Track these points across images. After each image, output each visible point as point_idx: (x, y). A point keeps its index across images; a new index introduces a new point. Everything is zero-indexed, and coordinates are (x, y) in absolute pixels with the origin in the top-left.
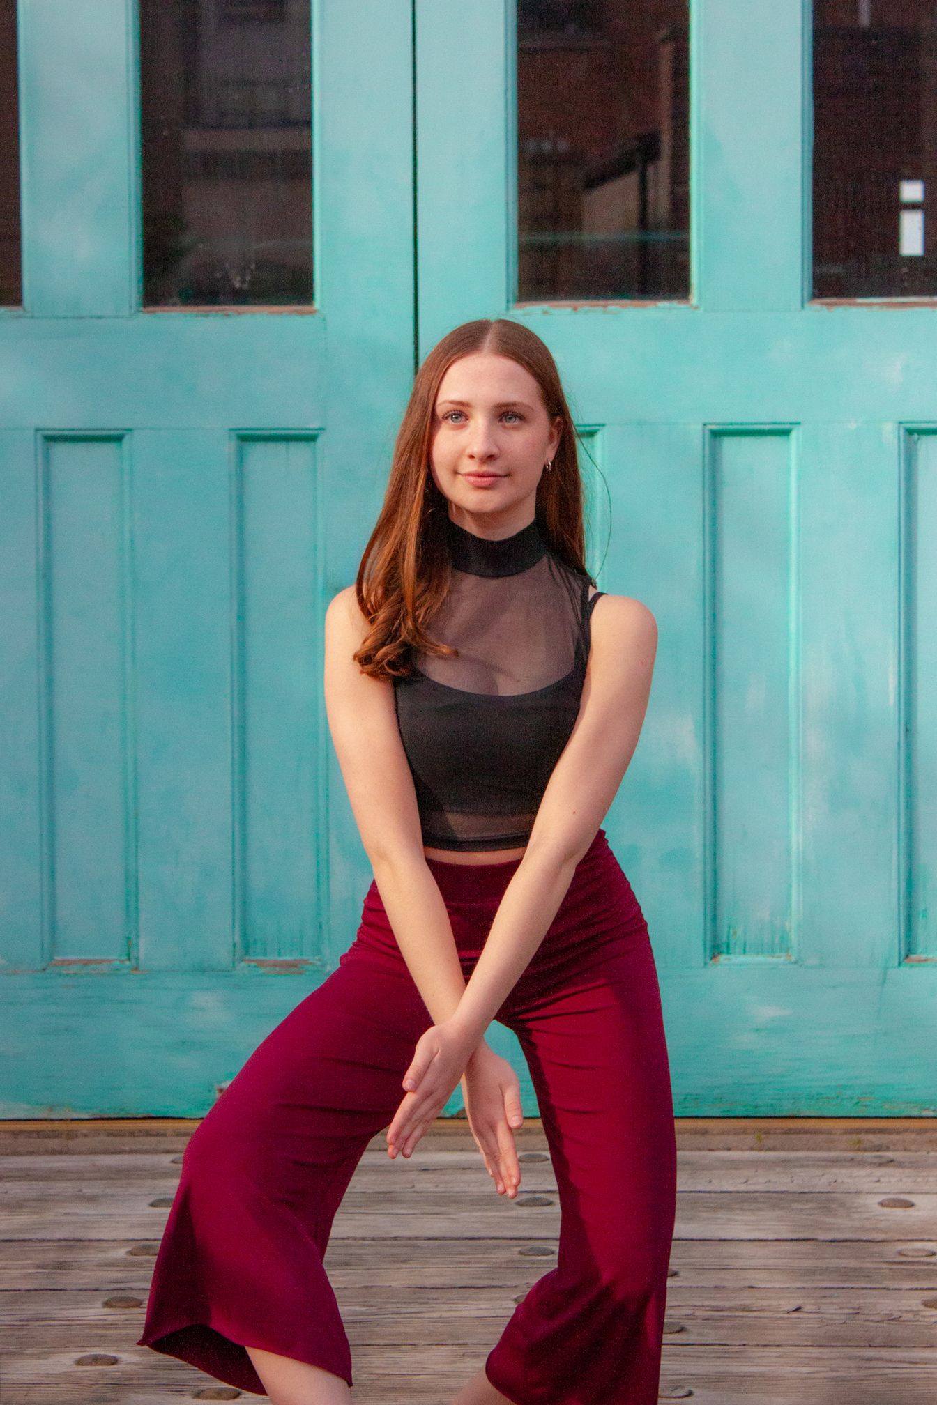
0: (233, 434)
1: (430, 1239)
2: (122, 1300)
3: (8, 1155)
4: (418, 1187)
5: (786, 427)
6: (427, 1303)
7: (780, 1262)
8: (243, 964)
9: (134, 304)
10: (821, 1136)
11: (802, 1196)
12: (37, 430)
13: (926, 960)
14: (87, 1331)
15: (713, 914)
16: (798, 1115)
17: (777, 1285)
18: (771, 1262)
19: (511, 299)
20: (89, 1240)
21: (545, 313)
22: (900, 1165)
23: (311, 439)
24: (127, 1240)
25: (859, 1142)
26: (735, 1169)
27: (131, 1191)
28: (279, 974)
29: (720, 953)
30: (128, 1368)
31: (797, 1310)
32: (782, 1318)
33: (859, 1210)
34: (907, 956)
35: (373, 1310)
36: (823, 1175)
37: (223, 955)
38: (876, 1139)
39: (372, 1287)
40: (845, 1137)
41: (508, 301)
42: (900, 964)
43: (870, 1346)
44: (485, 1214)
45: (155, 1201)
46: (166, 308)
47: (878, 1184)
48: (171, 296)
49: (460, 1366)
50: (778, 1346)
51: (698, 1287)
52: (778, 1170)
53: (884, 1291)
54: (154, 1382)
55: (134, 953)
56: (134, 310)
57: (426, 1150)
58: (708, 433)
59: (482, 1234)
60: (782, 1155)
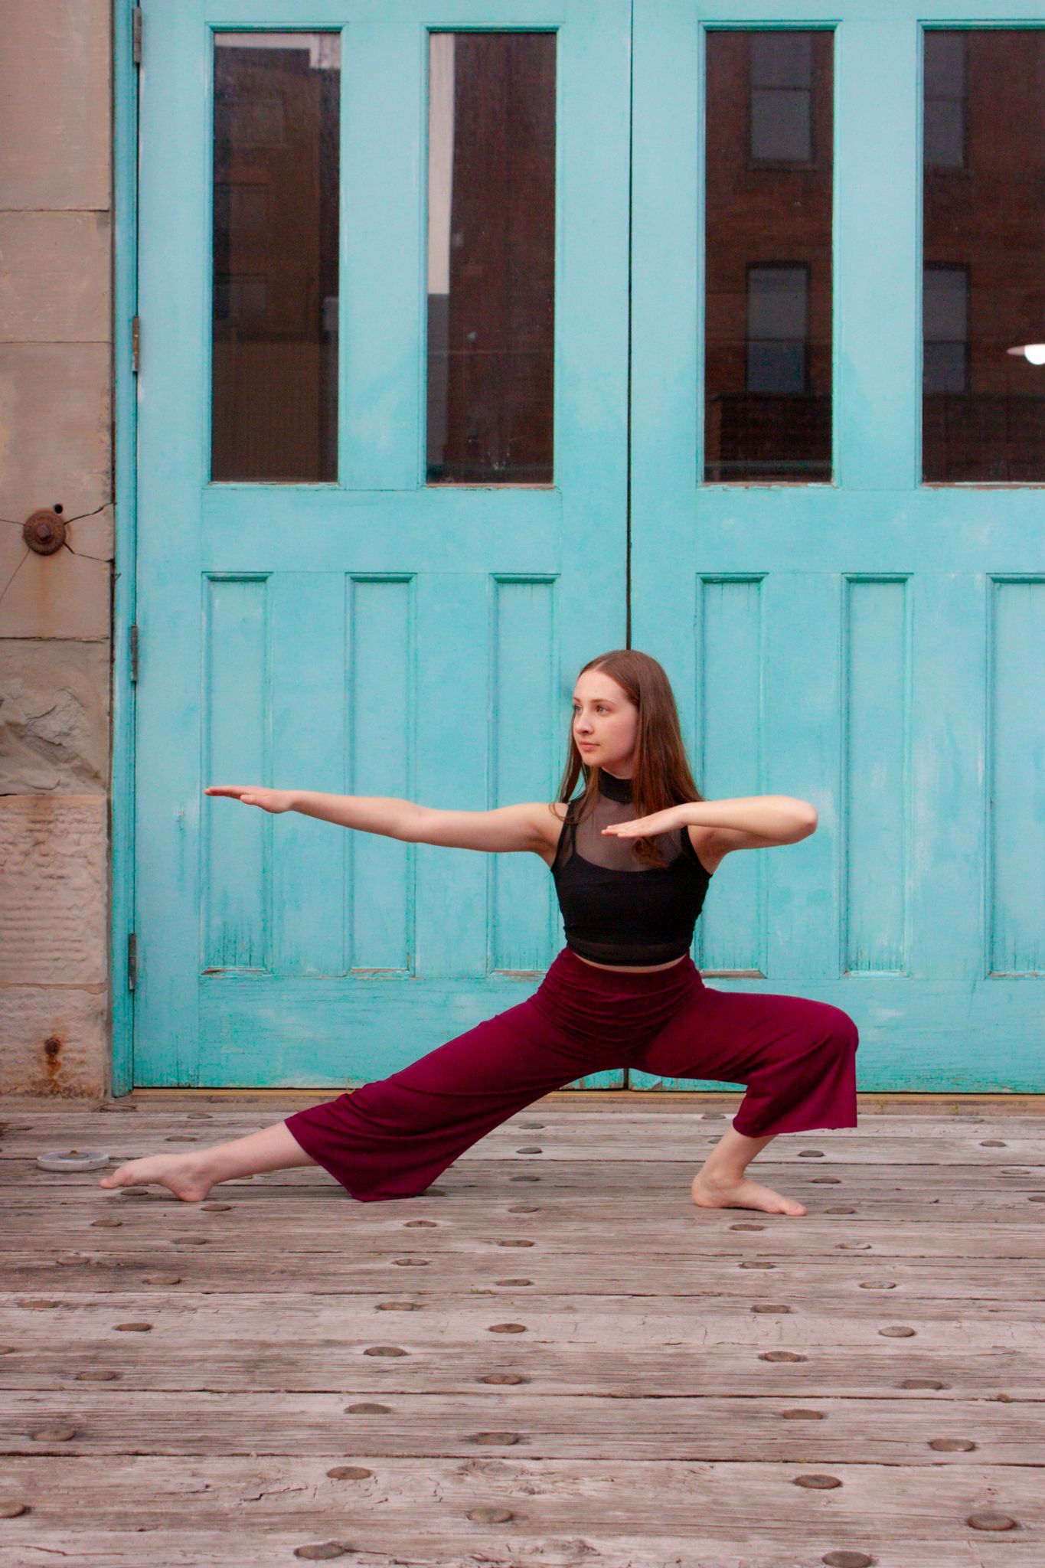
0: (492, 578)
4: (632, 1132)
5: (903, 575)
7: (916, 1176)
8: (493, 974)
9: (420, 481)
10: (928, 1106)
11: (921, 1140)
12: (346, 573)
13: (1005, 975)
14: (408, 1208)
15: (846, 938)
16: (908, 1091)
17: (916, 1188)
18: (909, 1176)
19: (699, 478)
21: (724, 490)
22: (989, 1123)
23: (549, 582)
25: (956, 1109)
26: (868, 1124)
28: (520, 981)
29: (851, 969)
30: (445, 1229)
31: (937, 1202)
33: (964, 1148)
36: (933, 1129)
37: (478, 967)
38: (969, 1108)
40: (944, 1107)
41: (697, 481)
42: (985, 978)
43: (996, 1223)
44: (686, 1148)
46: (444, 485)
47: (975, 1133)
48: (447, 476)
49: (694, 1230)
50: (927, 1222)
51: (858, 1189)
52: (899, 1124)
53: (998, 1192)
54: (465, 1237)
55: (411, 965)
56: (420, 485)
57: (631, 1112)
58: (845, 580)
59: (688, 1159)
60: (900, 1117)
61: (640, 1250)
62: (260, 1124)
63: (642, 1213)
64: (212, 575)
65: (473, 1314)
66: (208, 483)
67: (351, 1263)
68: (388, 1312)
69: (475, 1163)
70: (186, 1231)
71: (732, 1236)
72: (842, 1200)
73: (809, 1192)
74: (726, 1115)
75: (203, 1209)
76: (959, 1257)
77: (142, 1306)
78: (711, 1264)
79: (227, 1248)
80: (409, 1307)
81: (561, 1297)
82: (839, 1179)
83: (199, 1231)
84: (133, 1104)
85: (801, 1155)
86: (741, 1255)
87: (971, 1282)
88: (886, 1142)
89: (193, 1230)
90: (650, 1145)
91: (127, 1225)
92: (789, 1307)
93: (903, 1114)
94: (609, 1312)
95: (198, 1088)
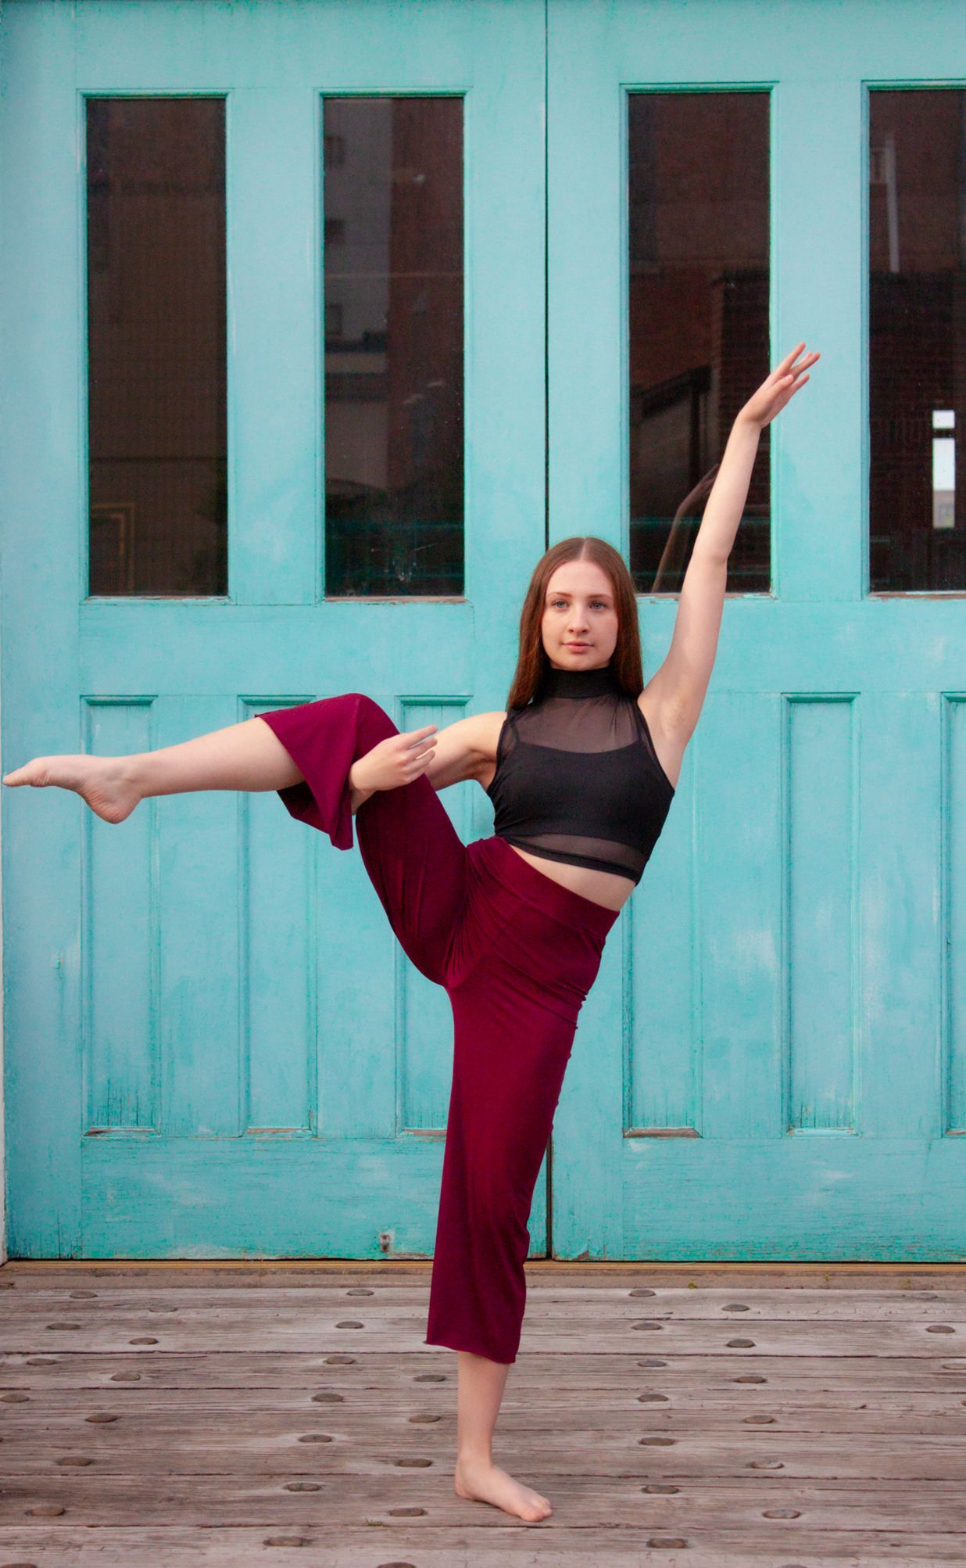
0: (399, 700)
1: (565, 1354)
2: (328, 1396)
3: (212, 1287)
4: (551, 1315)
5: (850, 695)
6: (568, 1401)
7: (848, 1373)
8: (403, 1133)
9: (318, 594)
10: (879, 1278)
11: (863, 1323)
12: (238, 696)
14: (303, 1418)
15: (789, 1092)
16: (857, 1260)
17: (846, 1389)
18: (840, 1372)
20: (292, 1353)
21: (652, 602)
22: (942, 1300)
23: (461, 704)
24: (323, 1353)
25: (909, 1282)
26: (809, 1302)
27: (318, 1316)
28: (432, 1141)
29: (794, 1127)
30: (340, 1444)
31: (863, 1407)
32: (851, 1413)
33: (910, 1334)
34: (948, 1130)
35: (525, 1405)
36: (880, 1308)
37: (386, 1125)
38: (922, 1280)
39: (524, 1388)
40: (897, 1279)
42: (942, 1136)
43: (922, 1434)
44: (607, 1335)
45: (340, 1324)
46: (345, 598)
47: (925, 1315)
48: (348, 588)
49: (601, 1445)
50: (849, 1433)
51: (783, 1390)
52: (843, 1303)
53: (932, 1394)
54: (363, 1454)
55: (313, 1124)
56: (317, 600)
57: (554, 1286)
58: (784, 700)
59: (607, 1351)
60: (846, 1292)
61: (542, 1471)
62: (148, 1306)
63: (550, 1422)
64: (92, 698)
65: (363, 1551)
66: (86, 599)
67: (240, 1489)
68: (276, 1548)
69: (378, 1357)
70: (69, 1448)
71: (639, 1453)
72: (764, 1405)
73: (732, 1395)
74: (656, 1291)
75: (87, 1420)
76: (874, 1478)
77: (26, 1542)
78: (613, 1487)
79: (113, 1469)
80: (298, 1542)
81: (454, 1529)
82: (764, 1377)
83: (83, 1448)
84: (11, 1280)
85: (729, 1345)
86: (646, 1477)
87: (878, 1509)
88: (826, 1326)
89: (76, 1448)
90: (568, 1332)
91: (9, 1441)
92: (686, 1541)
93: (851, 1288)
94: (502, 1548)
95: (82, 1260)
